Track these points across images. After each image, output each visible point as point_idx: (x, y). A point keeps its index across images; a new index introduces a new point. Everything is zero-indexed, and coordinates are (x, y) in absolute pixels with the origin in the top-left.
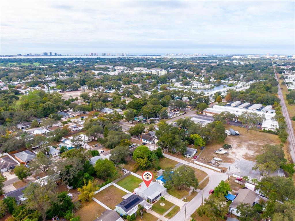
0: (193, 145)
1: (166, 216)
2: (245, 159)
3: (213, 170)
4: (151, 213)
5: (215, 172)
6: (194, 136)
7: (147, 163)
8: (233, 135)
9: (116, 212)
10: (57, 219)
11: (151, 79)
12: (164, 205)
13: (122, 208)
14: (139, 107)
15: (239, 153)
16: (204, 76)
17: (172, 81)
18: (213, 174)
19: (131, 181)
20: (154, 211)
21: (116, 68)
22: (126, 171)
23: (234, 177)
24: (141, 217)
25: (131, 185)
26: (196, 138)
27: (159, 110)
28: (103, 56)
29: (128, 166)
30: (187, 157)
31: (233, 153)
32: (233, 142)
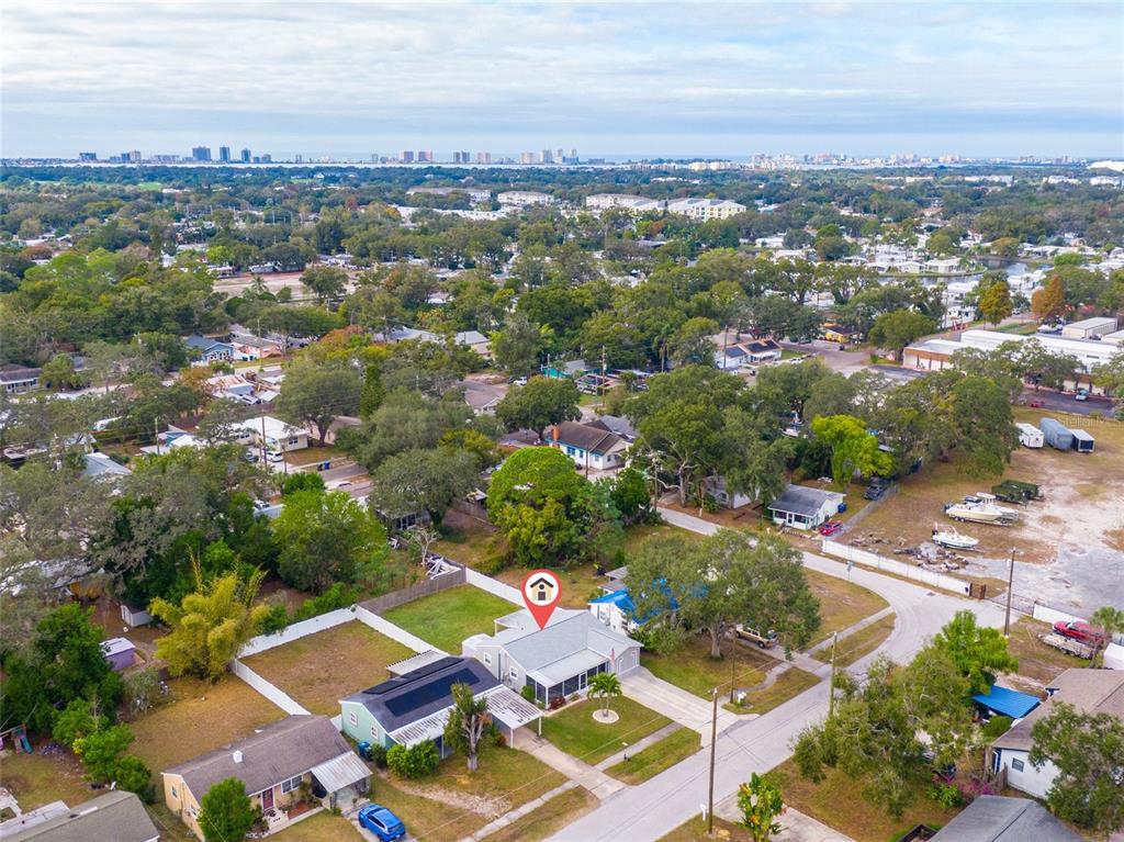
0: (826, 479)
1: (614, 772)
2: (1116, 548)
3: (924, 585)
4: (533, 753)
5: (931, 594)
6: (828, 426)
7: (558, 527)
8: (1057, 449)
9: (343, 733)
10: (18, 743)
11: (660, 235)
12: (613, 718)
13: (372, 707)
14: (569, 318)
15: (1083, 525)
16: (930, 229)
17: (764, 244)
18: (919, 602)
19: (458, 609)
20: (551, 741)
21: (502, 198)
22: (446, 565)
23: (1040, 622)
24: (472, 763)
25: (456, 625)
26: (840, 436)
27: (669, 332)
28: (458, 162)
29: (464, 548)
30: (784, 525)
31: (1047, 519)
32: (1058, 479)
